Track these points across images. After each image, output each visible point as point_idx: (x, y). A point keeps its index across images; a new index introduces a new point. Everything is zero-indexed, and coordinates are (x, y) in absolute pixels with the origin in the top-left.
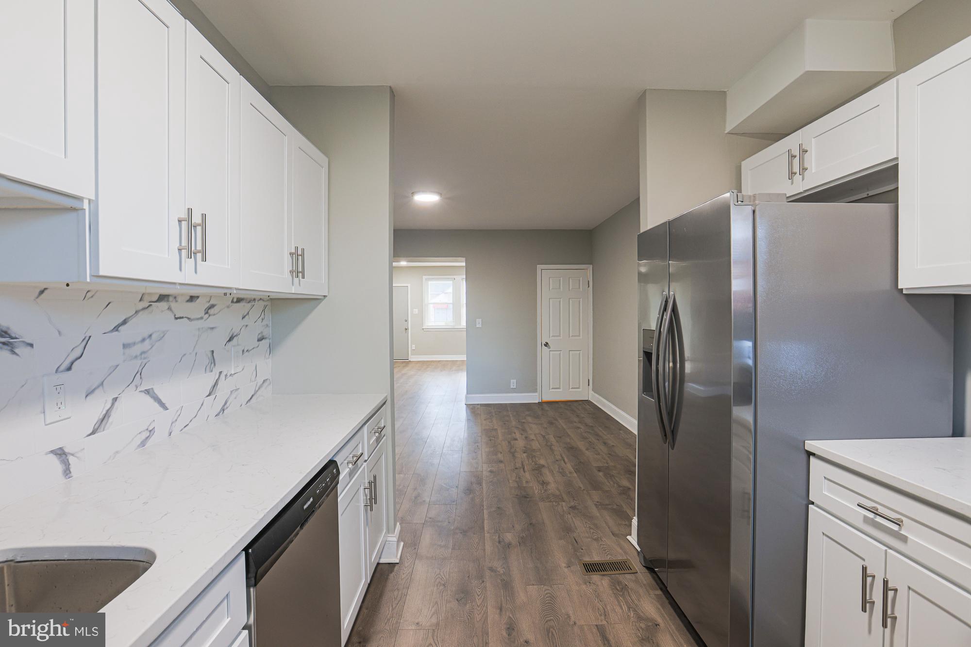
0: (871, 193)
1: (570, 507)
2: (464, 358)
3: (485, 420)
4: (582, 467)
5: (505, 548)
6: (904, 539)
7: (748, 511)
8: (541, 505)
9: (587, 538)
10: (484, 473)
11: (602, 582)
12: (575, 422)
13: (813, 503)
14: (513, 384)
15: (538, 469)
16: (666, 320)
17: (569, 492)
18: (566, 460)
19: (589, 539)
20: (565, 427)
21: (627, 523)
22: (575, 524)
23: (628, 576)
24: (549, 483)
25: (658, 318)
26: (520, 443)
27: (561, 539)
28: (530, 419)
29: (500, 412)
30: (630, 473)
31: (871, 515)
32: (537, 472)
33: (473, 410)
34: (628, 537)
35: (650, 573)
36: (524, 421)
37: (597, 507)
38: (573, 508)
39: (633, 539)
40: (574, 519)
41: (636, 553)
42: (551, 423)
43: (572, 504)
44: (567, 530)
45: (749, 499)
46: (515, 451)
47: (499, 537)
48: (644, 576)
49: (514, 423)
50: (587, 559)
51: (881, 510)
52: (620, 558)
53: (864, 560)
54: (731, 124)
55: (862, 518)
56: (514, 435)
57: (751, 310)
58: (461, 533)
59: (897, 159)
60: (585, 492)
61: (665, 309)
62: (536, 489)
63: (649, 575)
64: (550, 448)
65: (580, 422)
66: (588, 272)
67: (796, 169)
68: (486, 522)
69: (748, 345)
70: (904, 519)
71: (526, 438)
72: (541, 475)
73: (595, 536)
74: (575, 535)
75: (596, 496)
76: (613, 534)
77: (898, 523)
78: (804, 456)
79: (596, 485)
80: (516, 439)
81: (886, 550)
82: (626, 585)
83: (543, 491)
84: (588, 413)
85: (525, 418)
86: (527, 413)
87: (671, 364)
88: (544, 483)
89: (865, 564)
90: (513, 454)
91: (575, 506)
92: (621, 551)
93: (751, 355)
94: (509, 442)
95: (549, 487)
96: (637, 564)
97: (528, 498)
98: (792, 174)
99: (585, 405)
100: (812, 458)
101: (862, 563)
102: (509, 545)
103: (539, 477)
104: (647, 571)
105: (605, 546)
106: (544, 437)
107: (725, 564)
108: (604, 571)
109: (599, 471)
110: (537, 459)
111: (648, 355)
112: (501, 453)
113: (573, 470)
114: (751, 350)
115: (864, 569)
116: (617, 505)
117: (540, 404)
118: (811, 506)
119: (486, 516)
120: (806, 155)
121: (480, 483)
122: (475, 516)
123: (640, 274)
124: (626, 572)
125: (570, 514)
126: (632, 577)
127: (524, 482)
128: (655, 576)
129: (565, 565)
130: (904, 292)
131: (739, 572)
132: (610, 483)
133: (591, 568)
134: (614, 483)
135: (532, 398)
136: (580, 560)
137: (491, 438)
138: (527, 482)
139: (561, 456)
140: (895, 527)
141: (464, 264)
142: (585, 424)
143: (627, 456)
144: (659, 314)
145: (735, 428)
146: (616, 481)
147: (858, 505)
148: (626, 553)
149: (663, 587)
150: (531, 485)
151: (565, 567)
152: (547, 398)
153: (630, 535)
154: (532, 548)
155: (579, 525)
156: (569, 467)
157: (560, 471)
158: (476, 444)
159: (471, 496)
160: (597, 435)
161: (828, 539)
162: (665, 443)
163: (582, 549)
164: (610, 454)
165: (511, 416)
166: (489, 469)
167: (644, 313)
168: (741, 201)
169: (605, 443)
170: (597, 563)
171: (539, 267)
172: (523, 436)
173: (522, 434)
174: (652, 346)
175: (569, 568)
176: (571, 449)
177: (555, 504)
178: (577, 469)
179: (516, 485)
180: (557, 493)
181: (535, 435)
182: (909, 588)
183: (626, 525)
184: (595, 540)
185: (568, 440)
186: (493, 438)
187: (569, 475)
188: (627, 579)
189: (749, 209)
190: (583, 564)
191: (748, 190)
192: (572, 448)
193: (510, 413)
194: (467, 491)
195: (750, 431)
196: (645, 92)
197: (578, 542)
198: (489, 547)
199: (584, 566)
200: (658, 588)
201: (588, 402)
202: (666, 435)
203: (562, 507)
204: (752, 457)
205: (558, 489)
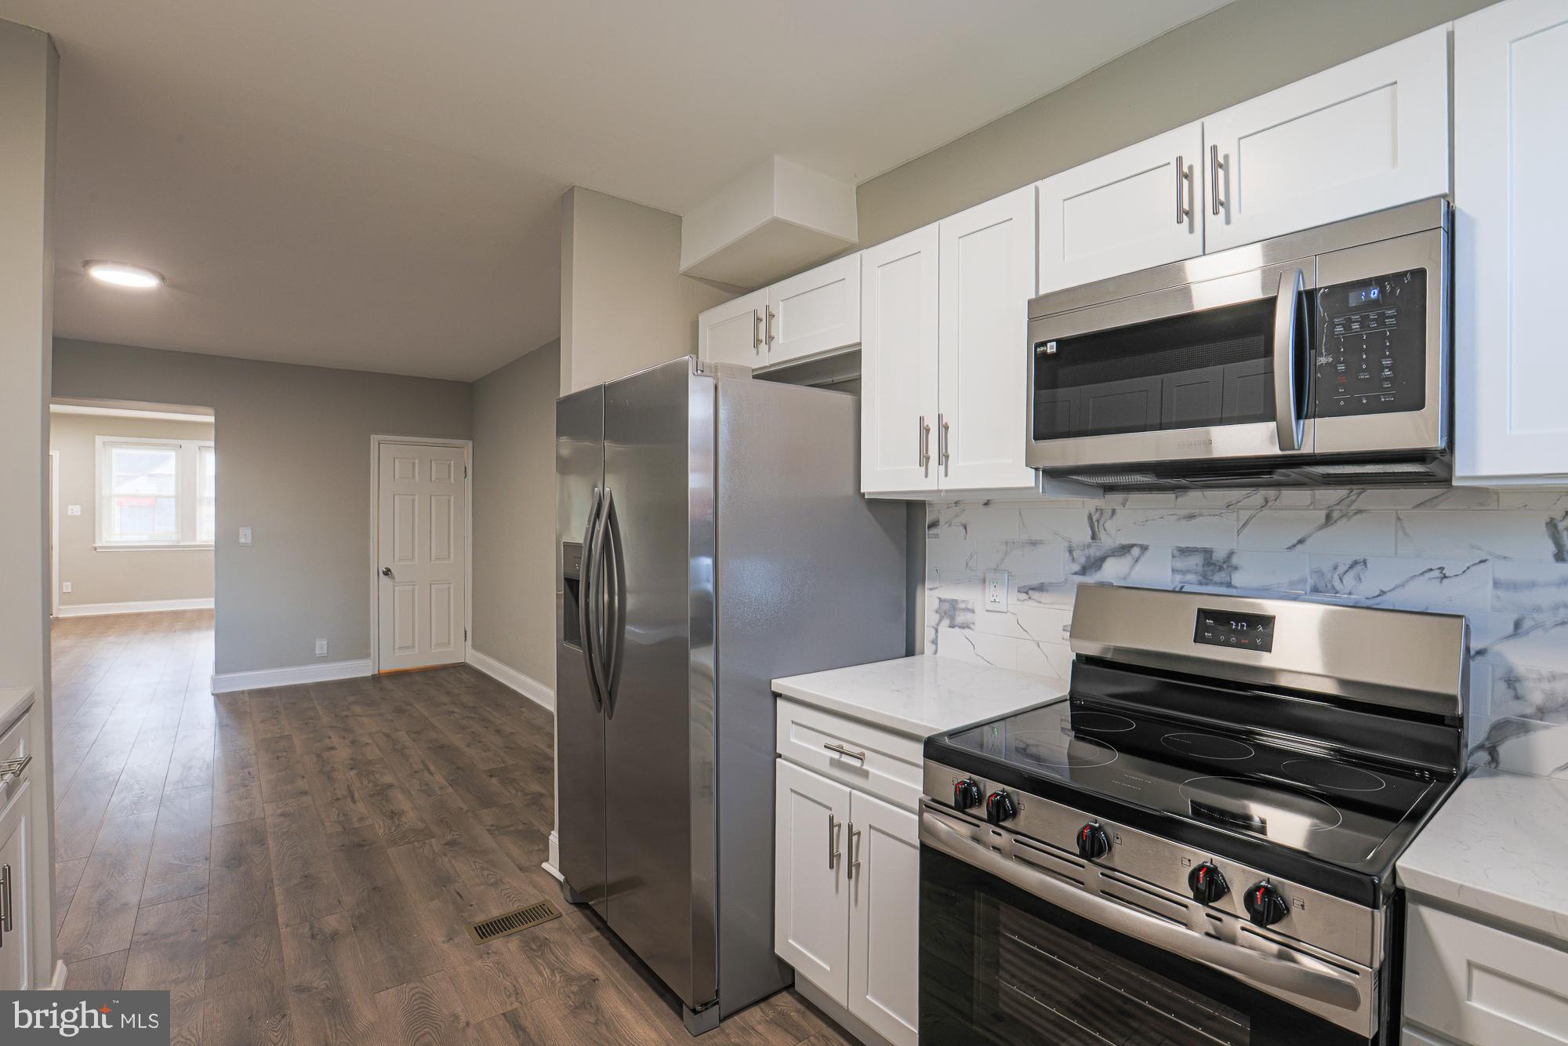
0: (838, 378)
1: (446, 845)
2: (209, 604)
3: (262, 722)
4: (462, 776)
5: (324, 944)
6: (865, 774)
7: (710, 787)
8: (392, 852)
9: (478, 885)
10: (269, 820)
11: (508, 946)
12: (445, 704)
13: (780, 756)
14: (321, 647)
15: (381, 793)
16: (599, 531)
17: (442, 821)
18: (432, 768)
19: (482, 887)
20: (426, 714)
21: (541, 847)
22: (455, 870)
23: (548, 925)
24: (404, 812)
25: (587, 529)
26: (343, 753)
27: (432, 899)
28: (357, 709)
29: (294, 703)
30: (541, 771)
31: (836, 755)
32: (380, 798)
33: (231, 705)
34: (545, 865)
35: (580, 911)
36: (346, 713)
37: (491, 834)
38: (451, 844)
39: (552, 867)
40: (453, 862)
41: (557, 888)
42: (400, 711)
43: (449, 838)
44: (443, 881)
45: (712, 770)
46: (333, 769)
47: (312, 927)
48: (573, 918)
49: (326, 719)
50: (481, 918)
51: (847, 747)
52: (533, 902)
53: (830, 809)
54: (687, 261)
55: (828, 762)
56: (328, 741)
57: (711, 518)
58: (226, 942)
59: (860, 344)
60: (470, 814)
61: (598, 515)
62: (380, 827)
63: (579, 914)
64: (402, 754)
65: (453, 703)
66: (465, 452)
67: (762, 336)
68: (280, 909)
69: (707, 562)
70: (866, 752)
71: (353, 742)
72: (387, 801)
73: (492, 880)
74: (457, 886)
75: (488, 816)
76: (520, 869)
77: (860, 757)
78: (770, 700)
79: (487, 800)
80: (333, 748)
81: (850, 793)
82: (547, 939)
83: (393, 829)
84: (467, 687)
85: (349, 709)
86: (352, 699)
87: (606, 596)
88: (394, 815)
89: (832, 812)
90: (327, 774)
91: (454, 840)
92: (535, 891)
93: (711, 578)
94: (319, 756)
95: (403, 819)
96: (560, 902)
97: (365, 845)
98: (757, 342)
99: (461, 674)
100: (780, 702)
101: (828, 813)
102: (334, 936)
103: (384, 806)
104: (576, 909)
105: (509, 891)
106: (388, 736)
107: (684, 868)
108: (510, 929)
109: (491, 776)
110: (377, 776)
111: (571, 584)
112: (303, 777)
113: (445, 782)
114: (711, 567)
115: (831, 819)
116: (524, 824)
117: (377, 679)
118: (778, 760)
119: (279, 898)
120: (773, 321)
121: (260, 839)
122: (256, 905)
123: (559, 458)
124: (544, 919)
125: (445, 855)
126: (555, 924)
127: (355, 819)
128: (588, 912)
129: (443, 939)
130: (866, 497)
131: (701, 873)
132: (510, 792)
133: (487, 930)
134: (517, 791)
135: (360, 669)
136: (469, 923)
137: (279, 754)
138: (361, 819)
139: (423, 762)
140: (857, 763)
141: (211, 419)
142: (462, 704)
143: (535, 746)
144: (589, 524)
145: (693, 679)
146: (521, 786)
147: (825, 747)
148: (542, 892)
149: (600, 923)
150: (369, 822)
151: (444, 942)
152: (387, 666)
153: (547, 860)
154: (378, 930)
155: (465, 870)
156: (439, 779)
157: (423, 788)
158: (246, 771)
159: (242, 868)
160: (484, 719)
161: (797, 796)
162: (600, 711)
163: (471, 906)
164: (507, 747)
165: (318, 707)
166: (279, 811)
167: (565, 522)
168: (701, 370)
169: (498, 732)
170: (499, 920)
171: (374, 438)
172: (347, 741)
173: (344, 738)
174: (578, 570)
175: (451, 942)
176: (441, 750)
177: (418, 846)
178: (452, 780)
179: (339, 829)
180: (420, 825)
181: (370, 734)
182: (870, 826)
183: (539, 850)
184: (492, 885)
185: (433, 735)
186: (284, 754)
187: (439, 793)
188: (547, 930)
189: (710, 382)
190: (475, 928)
191: (706, 356)
192: (442, 747)
193: (316, 702)
194: (233, 862)
195: (711, 680)
196: (572, 189)
197: (462, 895)
198: (290, 951)
199: (477, 930)
200: (593, 928)
201: (464, 667)
202: (600, 700)
203: (431, 846)
204: (713, 713)
205: (423, 821)
